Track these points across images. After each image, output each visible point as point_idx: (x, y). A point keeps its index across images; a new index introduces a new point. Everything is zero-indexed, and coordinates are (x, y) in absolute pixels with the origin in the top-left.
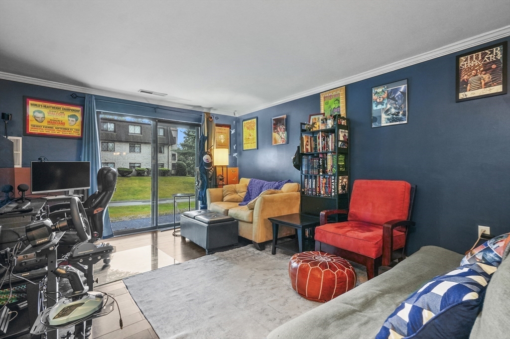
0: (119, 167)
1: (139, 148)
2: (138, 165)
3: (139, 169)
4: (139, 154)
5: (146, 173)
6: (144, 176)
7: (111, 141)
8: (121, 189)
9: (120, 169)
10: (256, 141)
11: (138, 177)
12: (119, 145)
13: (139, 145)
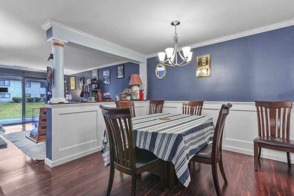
0: (14, 96)
1: (29, 85)
2: (28, 95)
3: (29, 97)
4: (29, 88)
5: (34, 100)
6: (33, 102)
7: (8, 79)
8: (14, 111)
9: (14, 98)
10: (75, 86)
11: (28, 103)
12: (13, 82)
13: (29, 83)
